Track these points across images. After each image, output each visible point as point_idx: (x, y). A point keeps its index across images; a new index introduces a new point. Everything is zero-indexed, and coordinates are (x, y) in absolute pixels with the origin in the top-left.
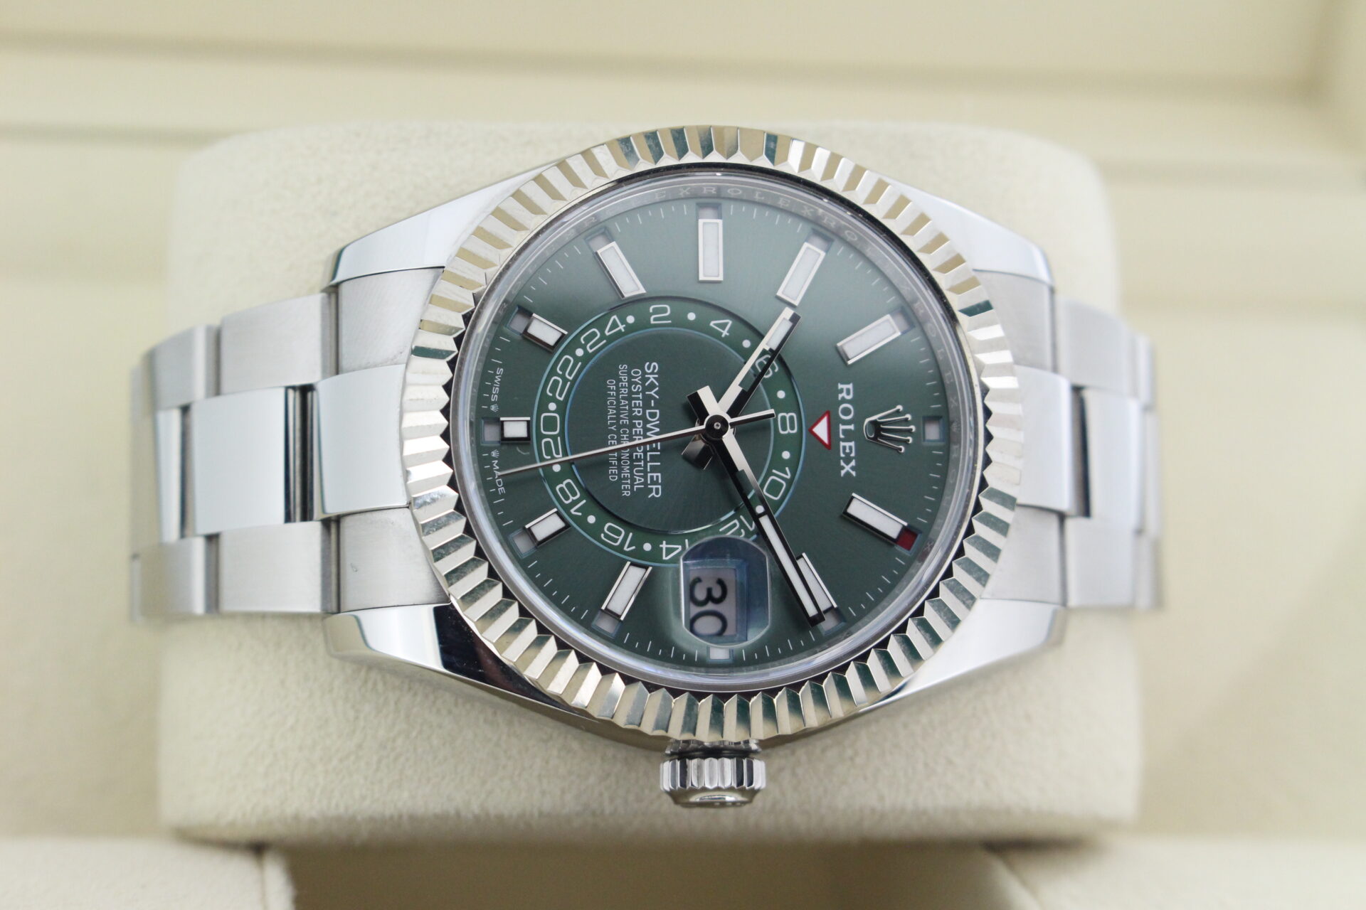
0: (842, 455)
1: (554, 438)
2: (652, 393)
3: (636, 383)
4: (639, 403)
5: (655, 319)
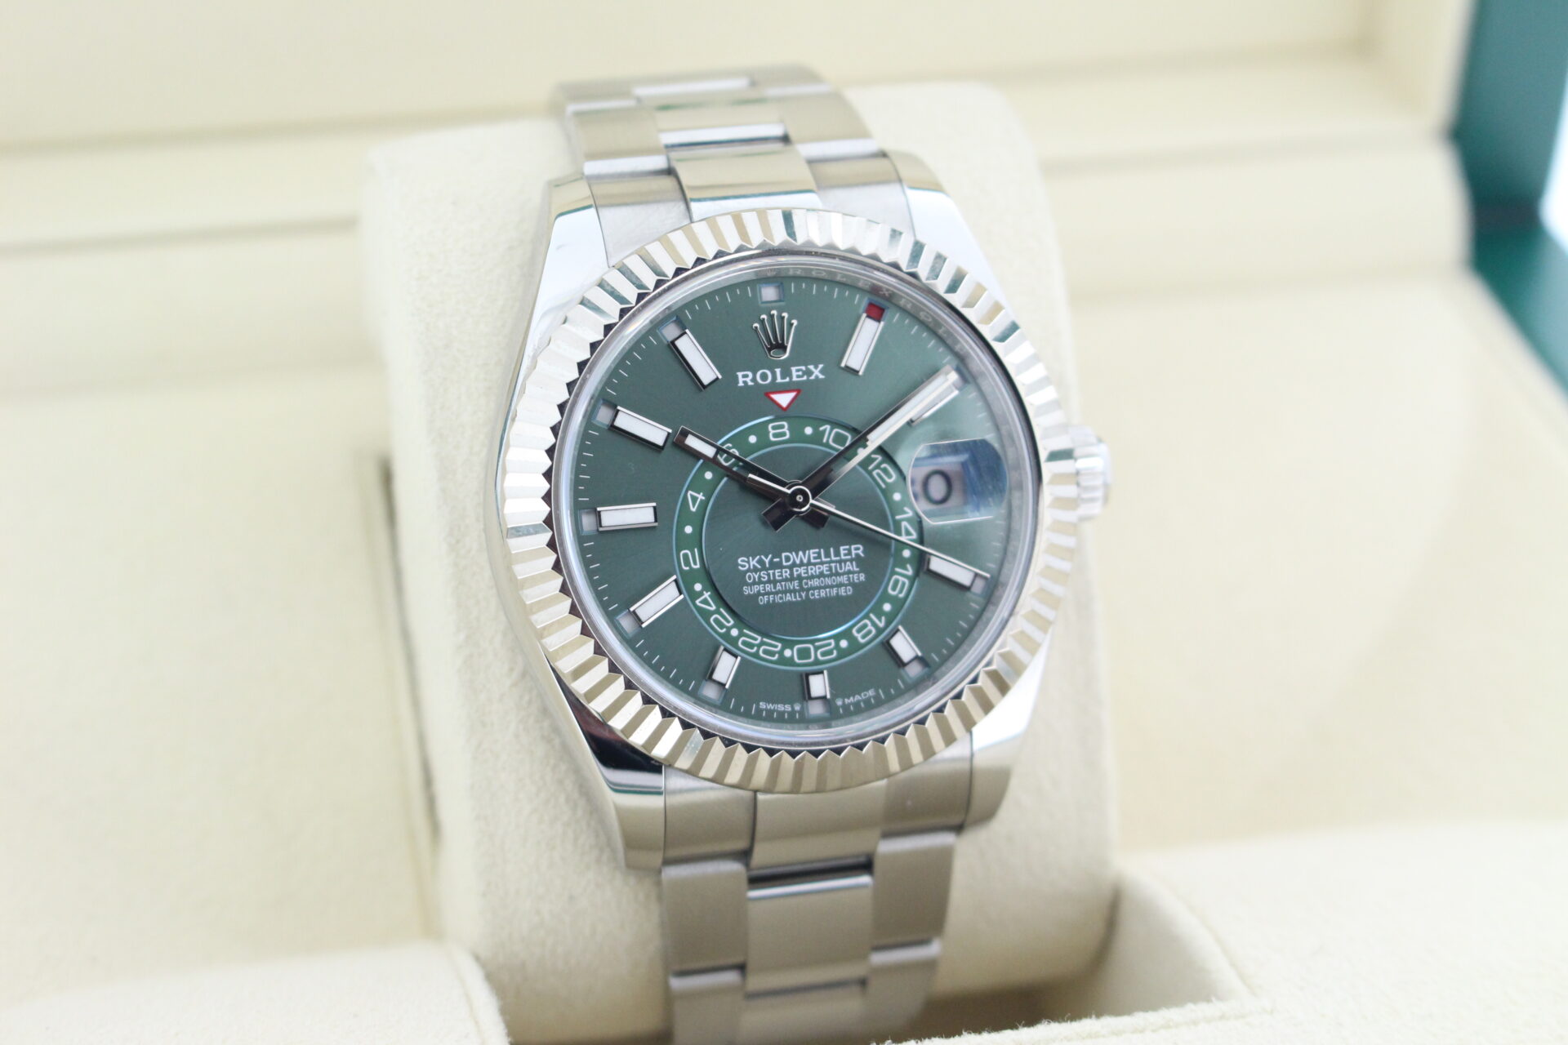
1: (817, 649)
2: (767, 561)
3: (760, 577)
4: (778, 572)
5: (695, 563)
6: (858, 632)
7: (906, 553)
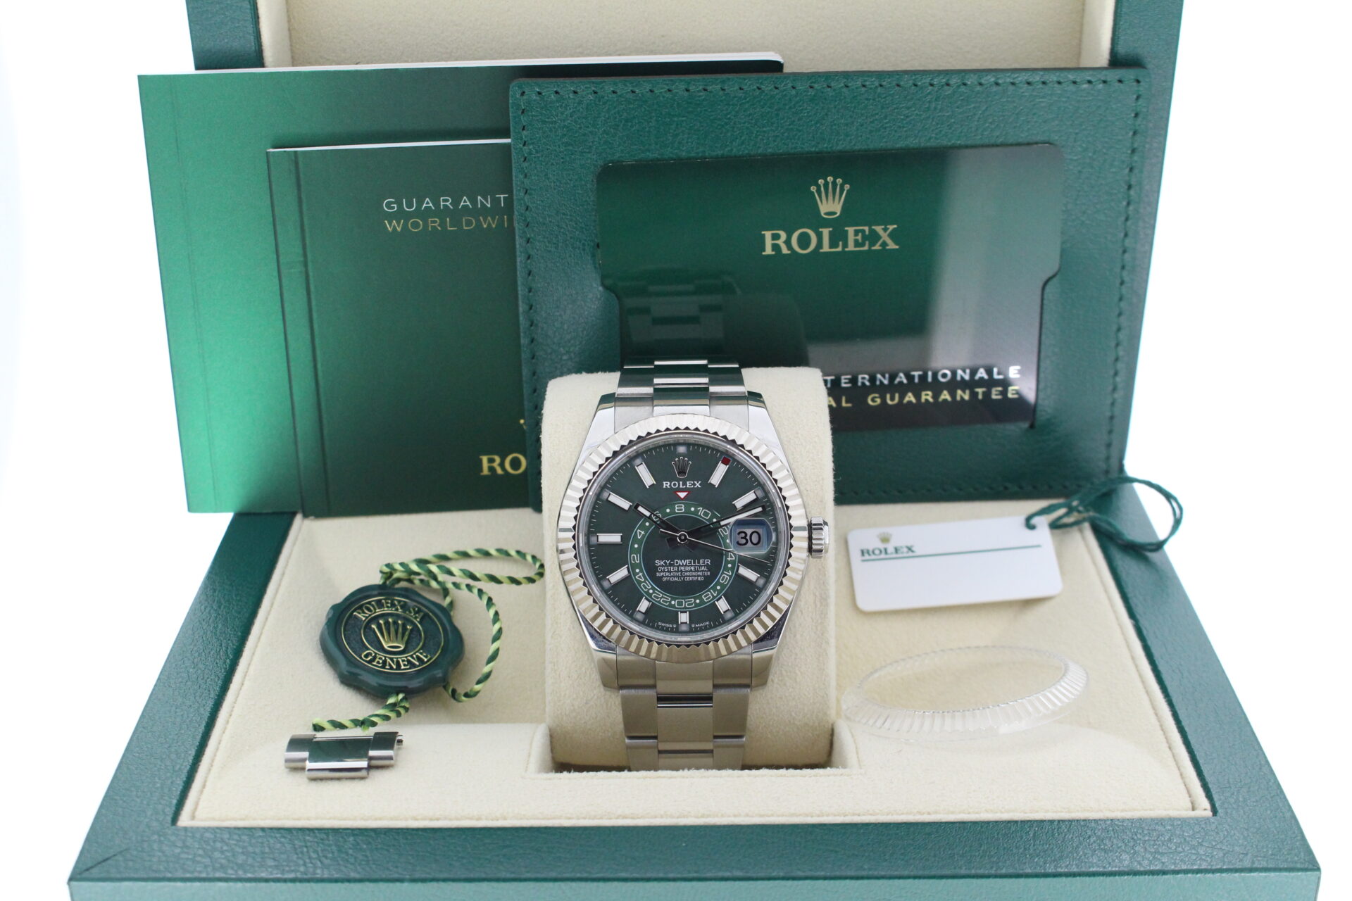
0: (693, 487)
2: (668, 563)
3: (664, 569)
4: (672, 568)
5: (637, 561)
6: (705, 597)
7: (730, 566)
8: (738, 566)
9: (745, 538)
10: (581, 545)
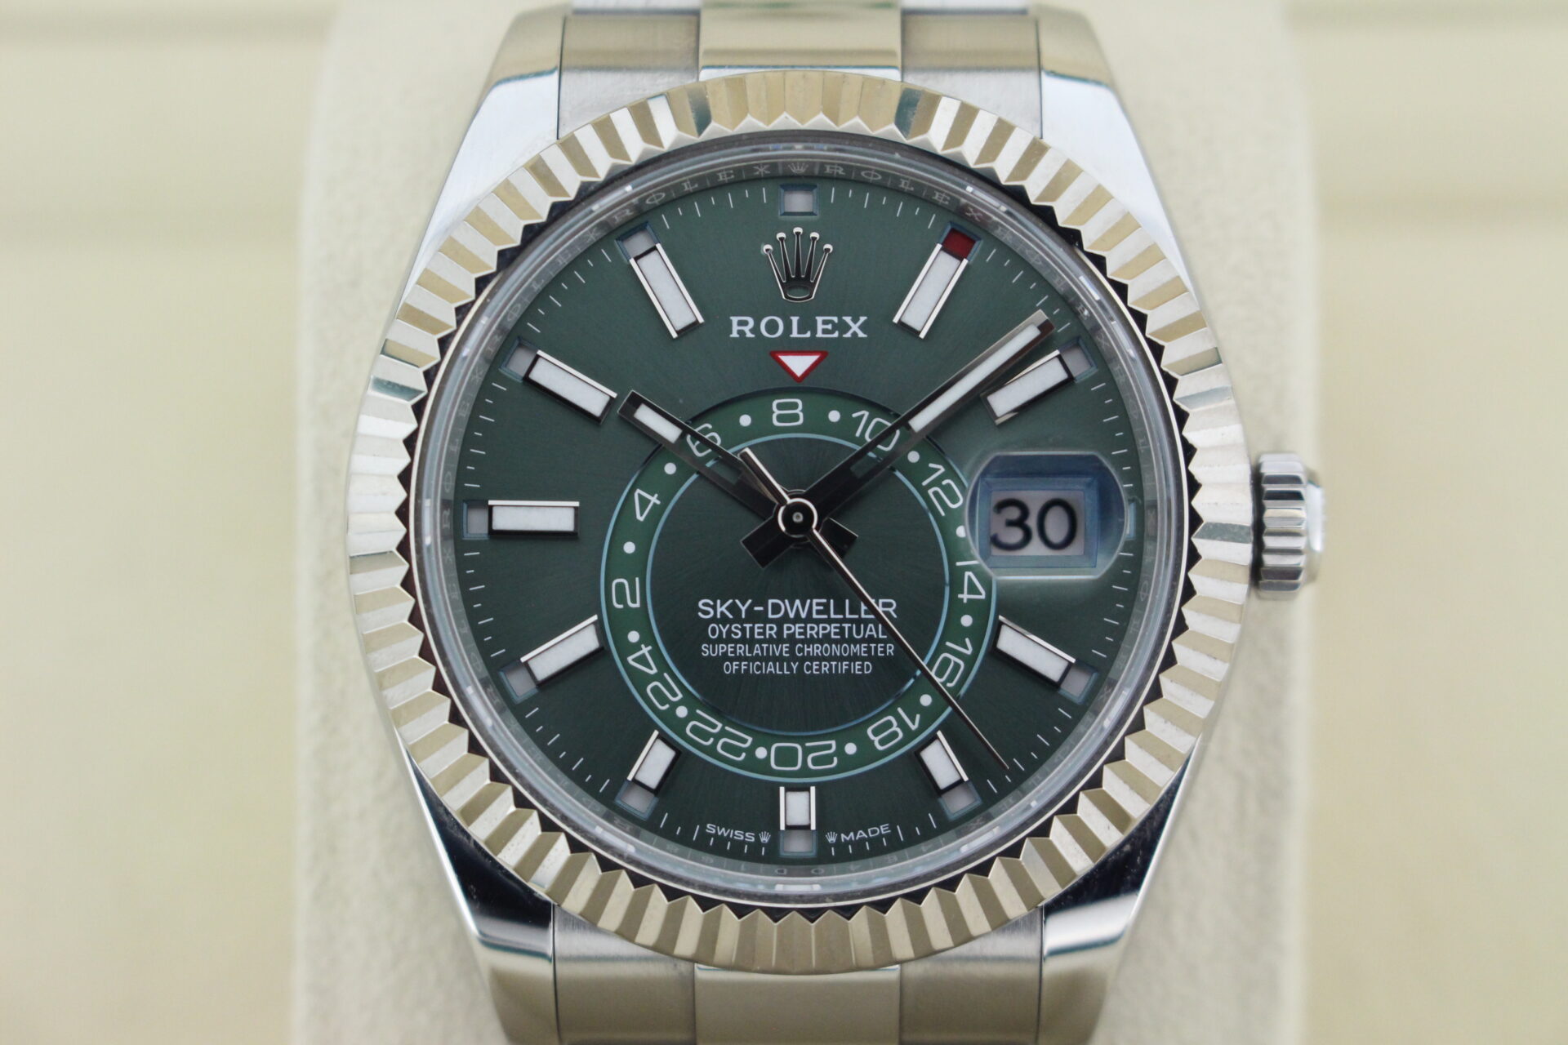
0: (836, 335)
1: (807, 752)
2: (743, 609)
3: (729, 632)
4: (759, 628)
5: (634, 601)
6: (876, 732)
7: (967, 621)
8: (998, 626)
9: (1020, 523)
10: (427, 540)
